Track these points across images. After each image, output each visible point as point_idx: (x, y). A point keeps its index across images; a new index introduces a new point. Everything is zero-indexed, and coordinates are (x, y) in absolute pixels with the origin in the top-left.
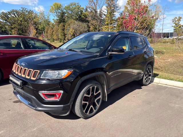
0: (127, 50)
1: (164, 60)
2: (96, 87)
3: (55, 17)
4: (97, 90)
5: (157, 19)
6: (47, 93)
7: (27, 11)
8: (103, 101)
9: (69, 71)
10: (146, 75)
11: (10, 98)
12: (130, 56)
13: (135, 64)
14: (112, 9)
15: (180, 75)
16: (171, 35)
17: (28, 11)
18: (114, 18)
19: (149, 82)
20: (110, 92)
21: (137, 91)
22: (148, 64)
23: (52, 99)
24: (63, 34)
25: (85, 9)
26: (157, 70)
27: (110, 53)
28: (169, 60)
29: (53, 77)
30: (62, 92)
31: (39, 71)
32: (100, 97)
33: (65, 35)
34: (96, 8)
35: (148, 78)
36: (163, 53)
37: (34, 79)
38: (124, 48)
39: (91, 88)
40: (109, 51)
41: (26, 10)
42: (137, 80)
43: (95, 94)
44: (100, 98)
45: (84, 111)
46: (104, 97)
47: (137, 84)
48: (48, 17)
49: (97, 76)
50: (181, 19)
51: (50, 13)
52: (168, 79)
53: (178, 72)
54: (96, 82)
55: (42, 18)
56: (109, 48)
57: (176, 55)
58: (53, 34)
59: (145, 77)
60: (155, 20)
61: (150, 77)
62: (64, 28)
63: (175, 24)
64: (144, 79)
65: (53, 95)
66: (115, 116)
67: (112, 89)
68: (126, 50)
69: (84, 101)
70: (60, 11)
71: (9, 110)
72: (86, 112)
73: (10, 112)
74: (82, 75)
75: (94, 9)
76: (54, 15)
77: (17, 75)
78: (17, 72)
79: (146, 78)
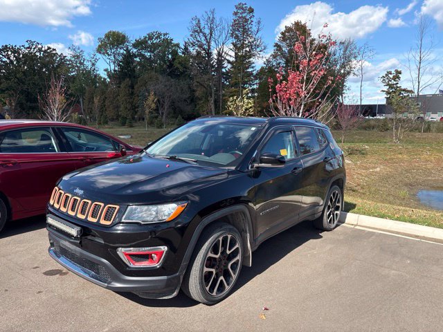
0: (289, 157)
1: (366, 168)
2: (229, 236)
3: (112, 64)
4: (233, 243)
5: (349, 73)
6: (134, 253)
7: (40, 50)
8: (244, 268)
9: (180, 206)
10: (329, 209)
11: (35, 266)
12: (295, 169)
13: (306, 186)
14: (246, 51)
15: (401, 205)
16: (381, 110)
17: (43, 49)
18: (250, 70)
19: (336, 222)
20: (256, 248)
21: (311, 242)
22: (334, 184)
23: (144, 264)
24: (129, 106)
25: (183, 47)
26: (352, 193)
27: (256, 165)
28: (378, 169)
29: (148, 219)
30: (164, 248)
31: (118, 207)
32: (239, 257)
33: (134, 108)
34: (209, 46)
35: (333, 214)
36: (363, 154)
37: (108, 223)
38: (283, 153)
39: (221, 239)
40: (254, 161)
41: (40, 46)
42: (311, 218)
43: (228, 252)
44: (238, 260)
45: (208, 288)
46: (245, 257)
47: (311, 228)
48: (93, 65)
49: (232, 215)
50: (400, 75)
51: (98, 56)
52: (376, 216)
53: (398, 198)
54: (231, 227)
55: (77, 66)
56: (254, 155)
57: (392, 159)
58: (105, 105)
59: (327, 213)
60: (344, 77)
61: (338, 212)
62: (132, 93)
63: (388, 87)
64: (325, 217)
65: (147, 257)
66: (271, 298)
67: (261, 239)
68: (286, 156)
69: (207, 267)
70: (122, 51)
71: (39, 292)
72: (212, 289)
73: (43, 297)
74: (204, 213)
75: (204, 49)
76: (108, 61)
77: (58, 210)
78: (58, 203)
79: (329, 215)
